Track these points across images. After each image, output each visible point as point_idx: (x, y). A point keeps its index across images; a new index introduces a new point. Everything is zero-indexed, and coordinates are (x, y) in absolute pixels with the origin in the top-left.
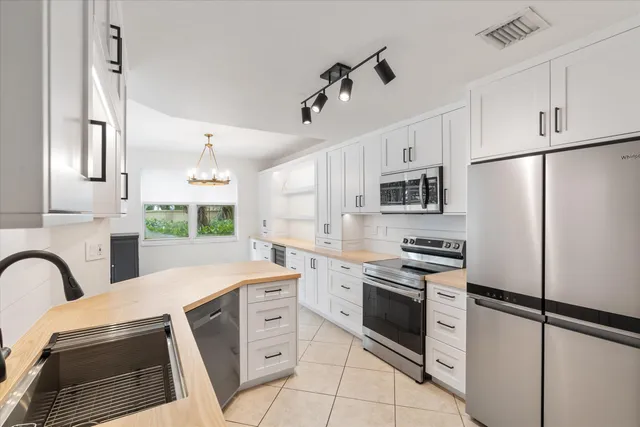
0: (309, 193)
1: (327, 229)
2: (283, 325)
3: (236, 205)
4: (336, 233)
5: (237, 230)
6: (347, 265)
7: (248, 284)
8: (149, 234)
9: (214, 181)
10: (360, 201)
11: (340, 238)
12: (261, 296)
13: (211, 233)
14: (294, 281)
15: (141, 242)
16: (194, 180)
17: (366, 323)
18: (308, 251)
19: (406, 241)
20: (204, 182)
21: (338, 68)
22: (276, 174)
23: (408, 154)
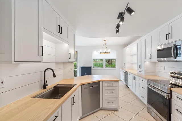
0: (135, 55)
1: (140, 67)
2: (114, 95)
3: (116, 59)
4: (143, 69)
5: (116, 67)
6: (144, 80)
7: (103, 81)
8: (95, 67)
9: (106, 52)
10: (150, 57)
11: (144, 70)
12: (107, 85)
13: (110, 67)
14: (117, 82)
15: (93, 68)
16: (101, 53)
17: (148, 102)
18: (133, 74)
19: (172, 73)
20: (104, 53)
21: (121, 14)
22: (128, 49)
23: (168, 36)
